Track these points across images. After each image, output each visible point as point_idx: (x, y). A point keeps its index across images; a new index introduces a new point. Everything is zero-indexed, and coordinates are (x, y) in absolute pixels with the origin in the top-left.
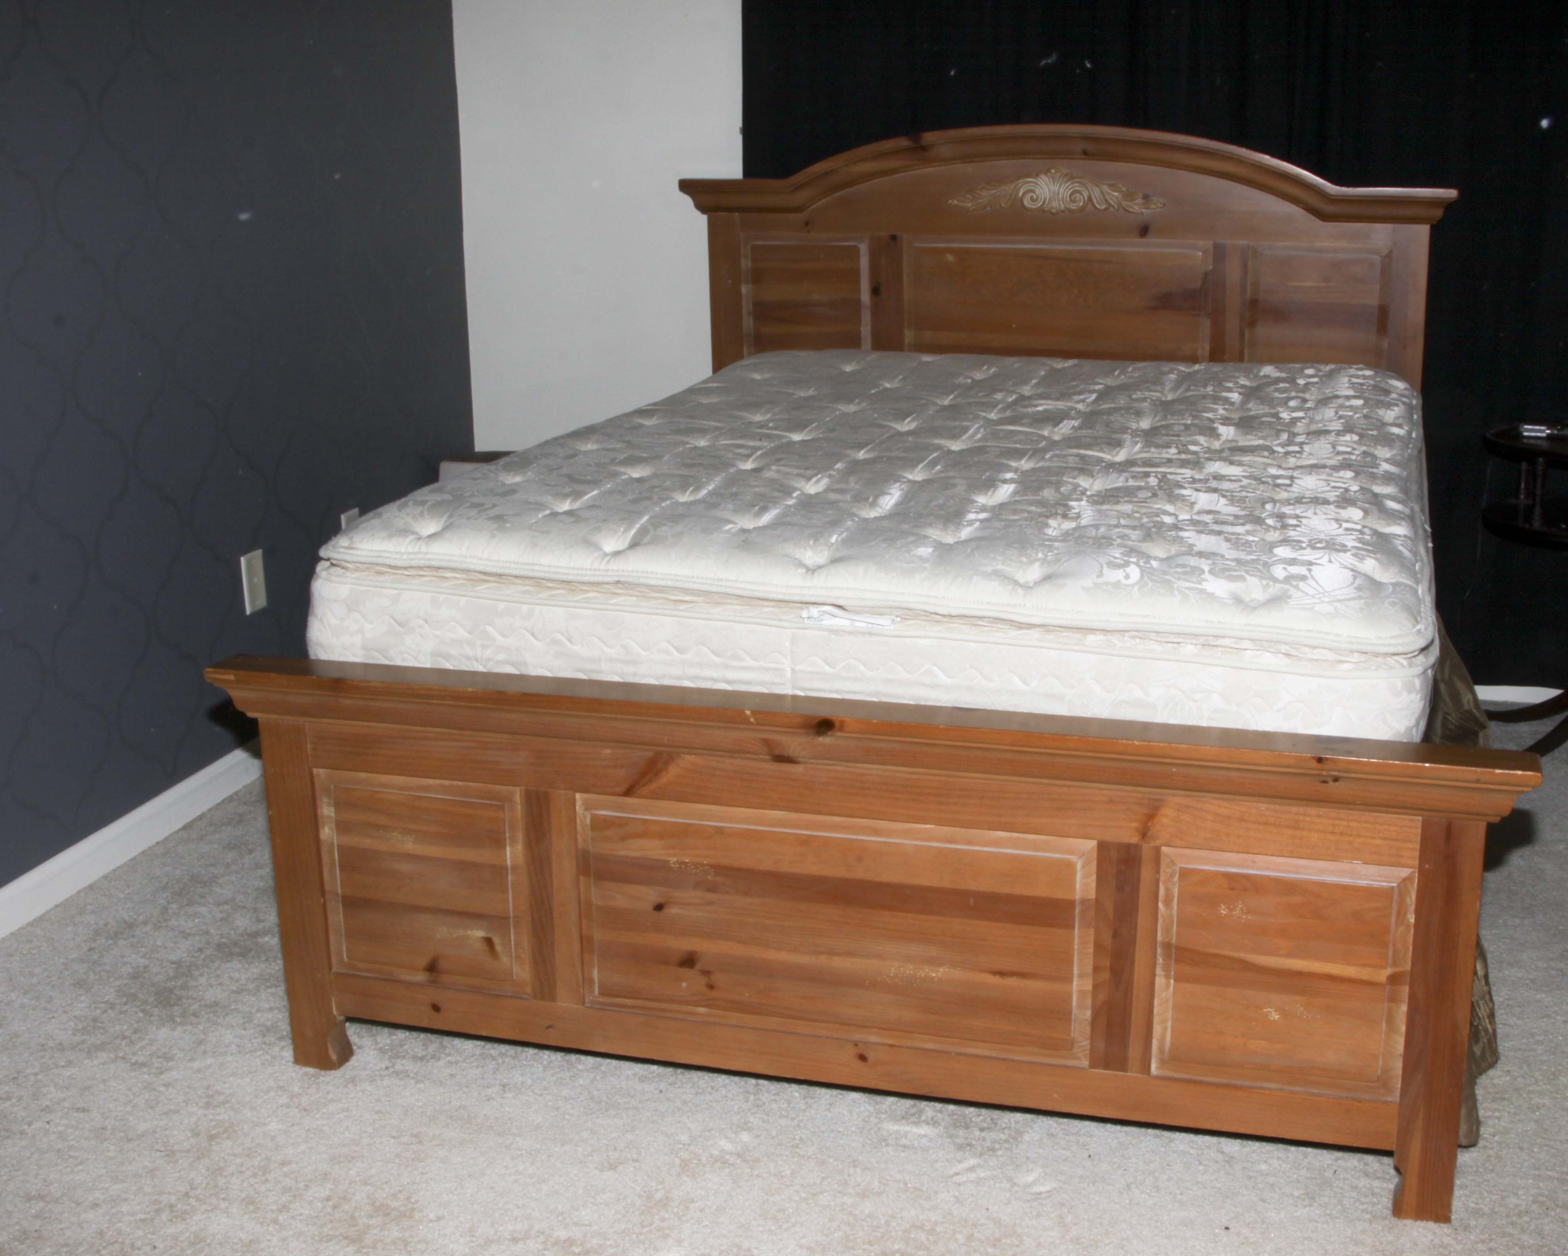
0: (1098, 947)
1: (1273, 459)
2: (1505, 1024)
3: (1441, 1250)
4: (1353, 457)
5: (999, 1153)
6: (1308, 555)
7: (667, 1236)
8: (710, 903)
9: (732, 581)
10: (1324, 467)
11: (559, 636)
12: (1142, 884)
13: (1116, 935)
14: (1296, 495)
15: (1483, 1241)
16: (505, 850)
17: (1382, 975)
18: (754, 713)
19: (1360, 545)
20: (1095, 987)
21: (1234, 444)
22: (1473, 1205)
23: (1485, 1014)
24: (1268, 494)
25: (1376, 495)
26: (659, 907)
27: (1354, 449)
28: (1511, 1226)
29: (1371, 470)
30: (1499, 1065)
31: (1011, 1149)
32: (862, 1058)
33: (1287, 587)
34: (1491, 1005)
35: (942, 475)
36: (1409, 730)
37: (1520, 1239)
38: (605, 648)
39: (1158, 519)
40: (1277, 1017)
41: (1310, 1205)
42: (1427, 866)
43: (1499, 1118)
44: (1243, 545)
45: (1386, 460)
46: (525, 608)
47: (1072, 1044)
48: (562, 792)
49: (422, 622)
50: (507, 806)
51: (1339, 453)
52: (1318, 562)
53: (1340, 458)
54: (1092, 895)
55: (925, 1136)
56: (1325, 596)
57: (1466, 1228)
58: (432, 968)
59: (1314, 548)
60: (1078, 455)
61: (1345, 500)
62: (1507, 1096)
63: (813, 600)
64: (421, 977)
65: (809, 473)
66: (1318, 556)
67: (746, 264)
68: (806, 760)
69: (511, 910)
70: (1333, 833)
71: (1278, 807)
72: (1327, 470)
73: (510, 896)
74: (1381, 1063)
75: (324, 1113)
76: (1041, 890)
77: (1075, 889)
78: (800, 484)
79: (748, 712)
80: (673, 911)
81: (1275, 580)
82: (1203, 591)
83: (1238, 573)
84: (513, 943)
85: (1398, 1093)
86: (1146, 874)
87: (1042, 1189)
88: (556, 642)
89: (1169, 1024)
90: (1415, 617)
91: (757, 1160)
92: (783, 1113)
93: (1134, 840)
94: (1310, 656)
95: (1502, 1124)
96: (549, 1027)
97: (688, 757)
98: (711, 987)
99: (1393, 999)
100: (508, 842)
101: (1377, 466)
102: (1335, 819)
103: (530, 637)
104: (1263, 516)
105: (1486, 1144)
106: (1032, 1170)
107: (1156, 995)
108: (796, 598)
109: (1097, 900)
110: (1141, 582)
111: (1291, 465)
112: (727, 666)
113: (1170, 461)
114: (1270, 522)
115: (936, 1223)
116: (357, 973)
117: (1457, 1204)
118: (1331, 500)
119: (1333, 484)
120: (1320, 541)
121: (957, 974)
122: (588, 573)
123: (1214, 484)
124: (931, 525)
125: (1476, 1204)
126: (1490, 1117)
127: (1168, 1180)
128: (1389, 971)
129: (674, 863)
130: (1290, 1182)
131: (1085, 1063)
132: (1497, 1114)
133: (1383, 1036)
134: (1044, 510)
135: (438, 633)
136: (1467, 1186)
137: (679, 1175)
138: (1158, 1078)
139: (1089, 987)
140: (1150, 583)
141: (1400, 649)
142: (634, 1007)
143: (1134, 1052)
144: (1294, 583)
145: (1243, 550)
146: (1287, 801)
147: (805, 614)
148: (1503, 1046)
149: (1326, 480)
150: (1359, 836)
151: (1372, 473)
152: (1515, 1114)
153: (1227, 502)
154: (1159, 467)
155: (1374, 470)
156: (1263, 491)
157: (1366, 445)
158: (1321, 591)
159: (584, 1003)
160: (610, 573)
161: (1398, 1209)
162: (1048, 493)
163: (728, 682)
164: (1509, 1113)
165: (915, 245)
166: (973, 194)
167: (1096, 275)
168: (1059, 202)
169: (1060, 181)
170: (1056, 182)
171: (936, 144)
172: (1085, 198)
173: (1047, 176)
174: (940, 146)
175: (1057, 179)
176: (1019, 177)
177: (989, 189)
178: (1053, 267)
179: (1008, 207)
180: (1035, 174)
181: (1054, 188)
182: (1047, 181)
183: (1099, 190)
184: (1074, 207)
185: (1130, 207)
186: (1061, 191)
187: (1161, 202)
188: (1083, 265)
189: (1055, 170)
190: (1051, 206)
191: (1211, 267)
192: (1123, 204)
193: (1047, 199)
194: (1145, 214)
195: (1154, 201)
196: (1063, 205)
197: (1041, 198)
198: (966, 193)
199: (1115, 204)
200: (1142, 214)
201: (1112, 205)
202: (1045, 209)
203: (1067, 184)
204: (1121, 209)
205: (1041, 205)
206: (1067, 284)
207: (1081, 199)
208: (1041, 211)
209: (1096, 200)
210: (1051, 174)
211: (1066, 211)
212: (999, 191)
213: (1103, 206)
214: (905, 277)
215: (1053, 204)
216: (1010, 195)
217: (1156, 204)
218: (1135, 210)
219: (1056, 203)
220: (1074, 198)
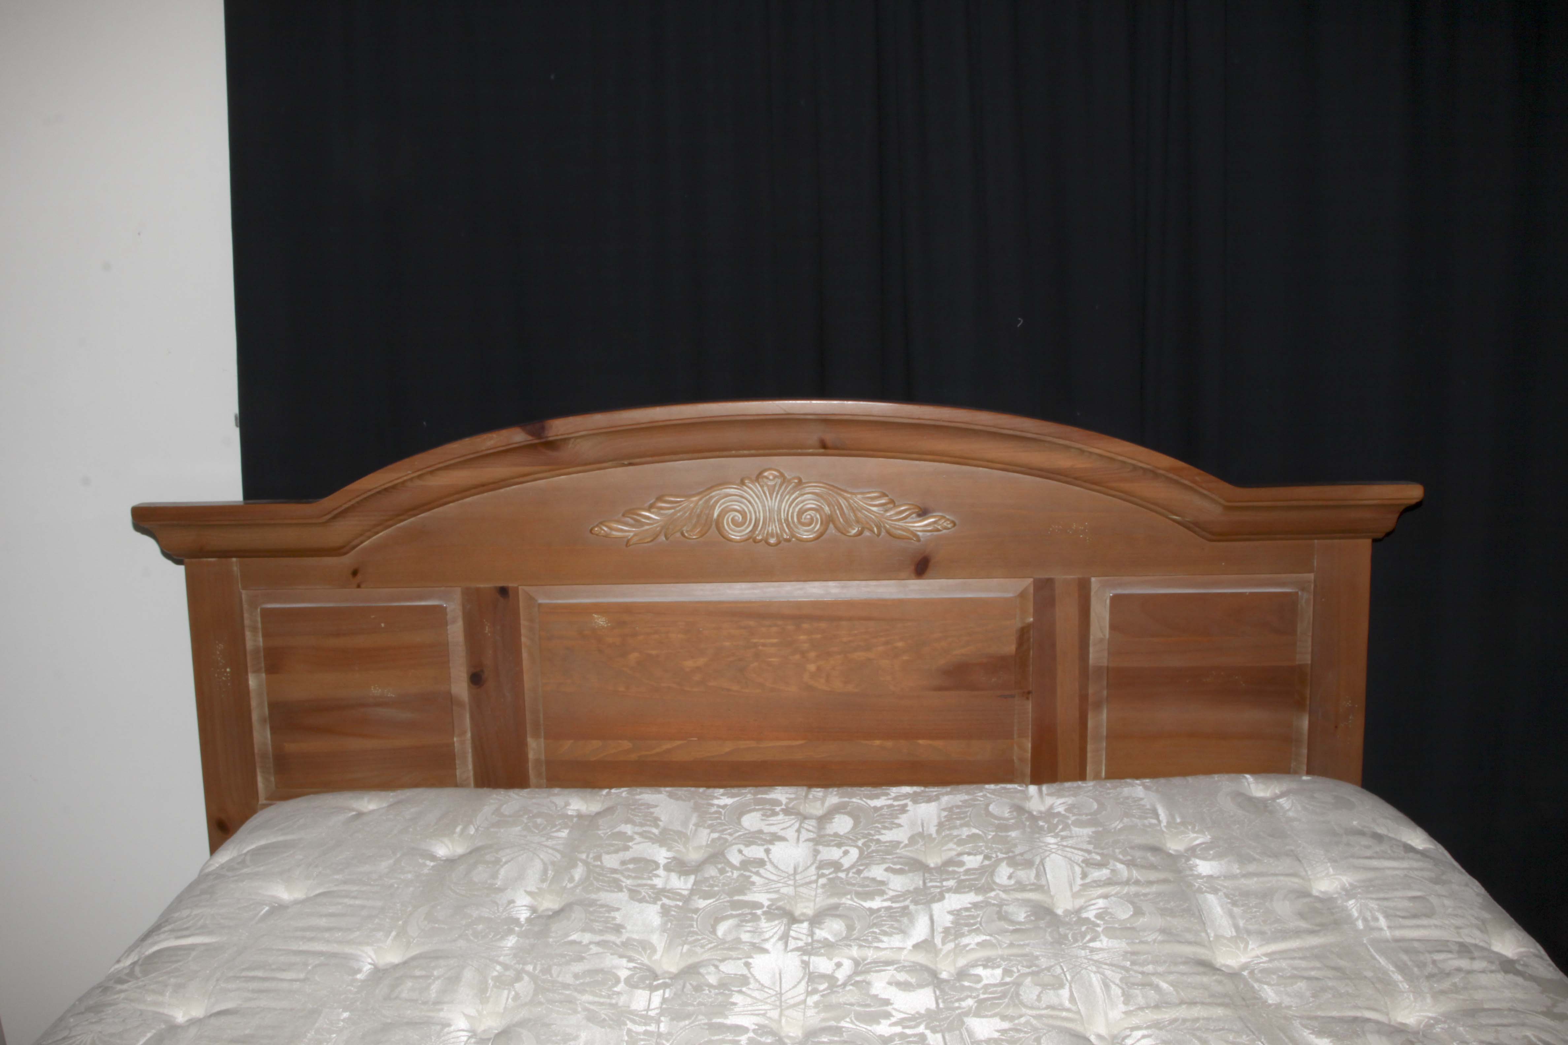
67: (253, 641)
165: (540, 601)
166: (635, 517)
167: (845, 640)
168: (780, 526)
169: (781, 491)
170: (775, 493)
171: (572, 438)
172: (824, 517)
173: (759, 484)
174: (579, 440)
175: (777, 488)
176: (712, 487)
177: (661, 508)
178: (774, 629)
179: (695, 535)
180: (738, 481)
181: (772, 502)
182: (759, 491)
183: (846, 504)
184: (806, 533)
185: (898, 529)
186: (783, 507)
187: (948, 520)
188: (823, 625)
189: (772, 474)
190: (768, 532)
191: (1032, 619)
192: (886, 525)
193: (759, 520)
194: (922, 539)
195: (936, 519)
196: (787, 530)
197: (751, 519)
198: (623, 515)
199: (873, 526)
200: (919, 540)
201: (868, 526)
202: (757, 538)
203: (793, 496)
204: (883, 533)
205: (750, 532)
206: (798, 657)
207: (817, 519)
208: (751, 540)
209: (841, 520)
210: (765, 480)
211: (794, 539)
212: (680, 511)
213: (854, 529)
214: (525, 655)
215: (770, 528)
216: (699, 516)
217: (941, 522)
218: (906, 532)
219: (776, 527)
220: (805, 518)
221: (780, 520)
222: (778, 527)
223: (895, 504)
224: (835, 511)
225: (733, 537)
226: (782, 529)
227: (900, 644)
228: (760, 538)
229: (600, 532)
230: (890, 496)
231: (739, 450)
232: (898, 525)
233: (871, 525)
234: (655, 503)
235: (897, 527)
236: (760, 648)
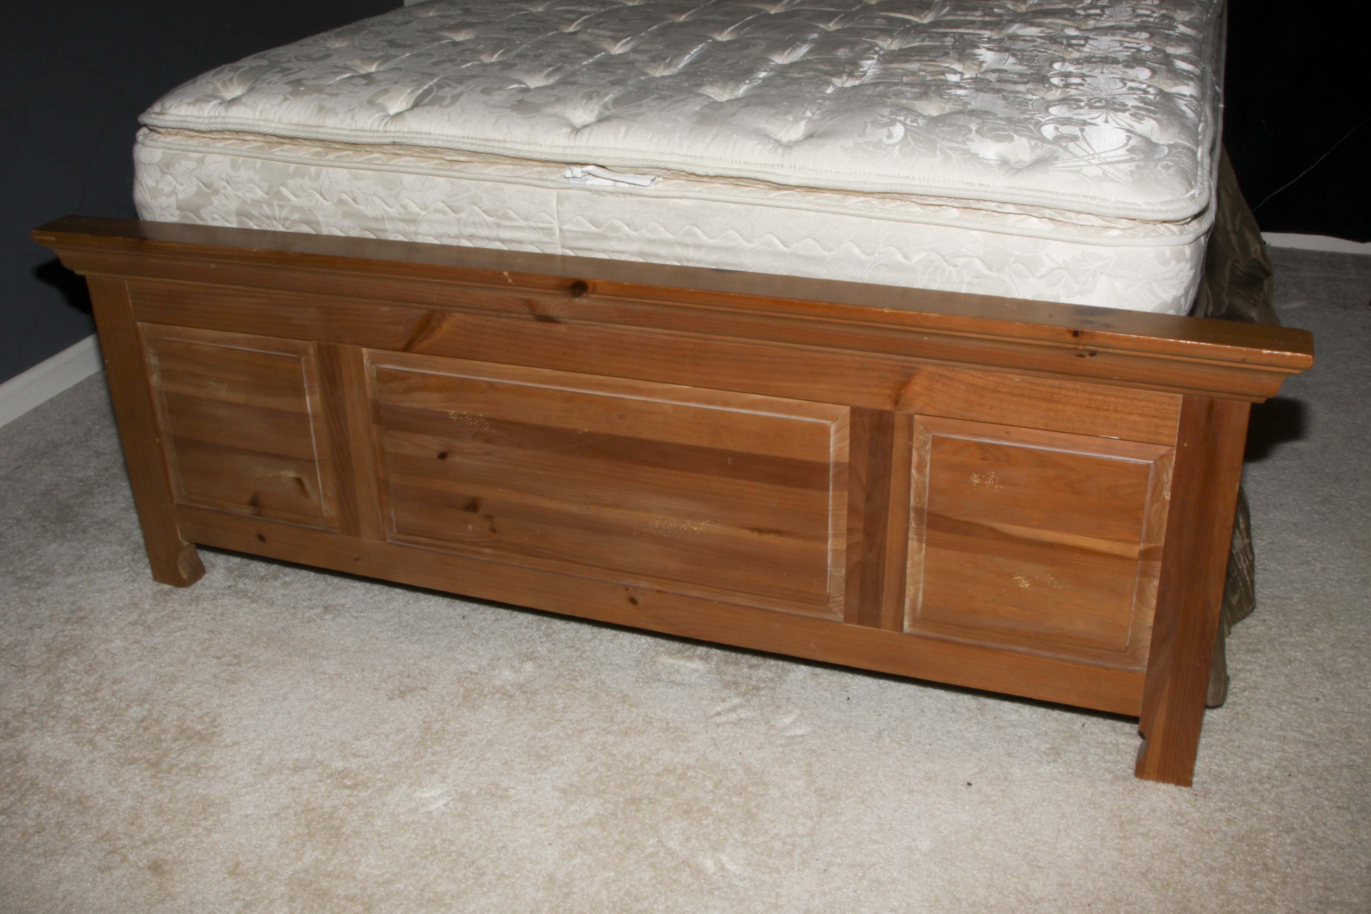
0: (852, 510)
1: (1074, 21)
2: (1265, 570)
3: (1178, 818)
4: (1151, 20)
5: (763, 693)
6: (1085, 114)
7: (433, 772)
8: (488, 454)
9: (500, 141)
10: (1121, 28)
11: (345, 197)
12: (894, 451)
13: (868, 498)
14: (1087, 55)
15: (1222, 810)
16: (305, 399)
17: (1135, 551)
18: (512, 274)
19: (1141, 105)
20: (849, 547)
21: (1039, 8)
22: (1216, 768)
23: (1244, 566)
24: (1060, 54)
25: (1168, 56)
26: (443, 456)
27: (1153, 12)
28: (1251, 794)
29: (1167, 32)
30: (1255, 613)
31: (773, 689)
32: (633, 601)
33: (1055, 147)
34: (1251, 558)
35: (748, 36)
36: (1177, 300)
37: (1259, 809)
38: (387, 208)
39: (942, 77)
40: (1027, 585)
41: (1054, 761)
42: (1186, 445)
43: (1250, 671)
44: (1020, 103)
45: (1184, 23)
46: (313, 169)
47: (828, 599)
48: (348, 346)
49: (225, 183)
50: (303, 359)
51: (1138, 16)
52: (1092, 121)
53: (1138, 20)
54: (846, 459)
55: (696, 671)
56: (1094, 158)
57: (1207, 793)
58: (254, 502)
59: (1091, 107)
60: (884, 17)
61: (1136, 60)
62: (1260, 647)
63: (574, 159)
64: (247, 511)
65: (621, 35)
66: (1096, 115)
68: (566, 320)
69: (315, 453)
70: (1089, 407)
71: (1032, 379)
72: (1124, 32)
73: (314, 441)
74: (1129, 634)
75: (164, 631)
76: (798, 453)
77: (829, 453)
78: (606, 45)
79: (506, 273)
80: (455, 459)
81: (1044, 140)
82: (967, 152)
83: (1006, 133)
84: (320, 484)
85: (1146, 662)
86: (899, 441)
87: (799, 732)
88: (341, 202)
89: (921, 586)
90: (1189, 179)
91: (534, 693)
92: (570, 642)
93: (888, 407)
94: (1075, 221)
95: (1253, 677)
96: (358, 559)
97: (458, 315)
98: (494, 530)
99: (1145, 574)
100: (307, 391)
101: (1173, 28)
102: (1092, 393)
103: (320, 198)
104: (1049, 75)
105: (1235, 699)
106: (791, 712)
107: (909, 557)
108: (558, 158)
109: (850, 464)
110: (904, 142)
111: (1090, 27)
112: (498, 226)
113: (972, 22)
114: (1055, 81)
115: (689, 767)
116: (195, 505)
117: (1200, 766)
118: (1121, 59)
119: (1126, 44)
120: (1100, 100)
121: (717, 528)
122: (368, 134)
123: (1007, 44)
124: (711, 83)
125: (1219, 766)
126: (1240, 670)
127: (920, 728)
128: (1142, 546)
129: (453, 415)
130: (1038, 734)
131: (840, 617)
132: (1248, 667)
133: (1133, 609)
134: (831, 68)
135: (239, 194)
136: (1212, 746)
137: (459, 706)
138: (909, 635)
139: (844, 547)
140: (912, 143)
141: (1170, 216)
142: (428, 545)
143: (887, 609)
144: (1064, 144)
145: (1017, 109)
146: (1043, 374)
147: (568, 174)
148: (1261, 593)
149: (1120, 41)
150: (1117, 412)
151: (1168, 34)
152: (1268, 667)
153: (1016, 61)
154: (960, 28)
155: (1171, 32)
156: (1055, 51)
157: (1166, 9)
158: (1091, 152)
159: (385, 539)
160: (388, 134)
161: (1141, 771)
162: (842, 53)
163: (503, 241)
164: (1261, 665)
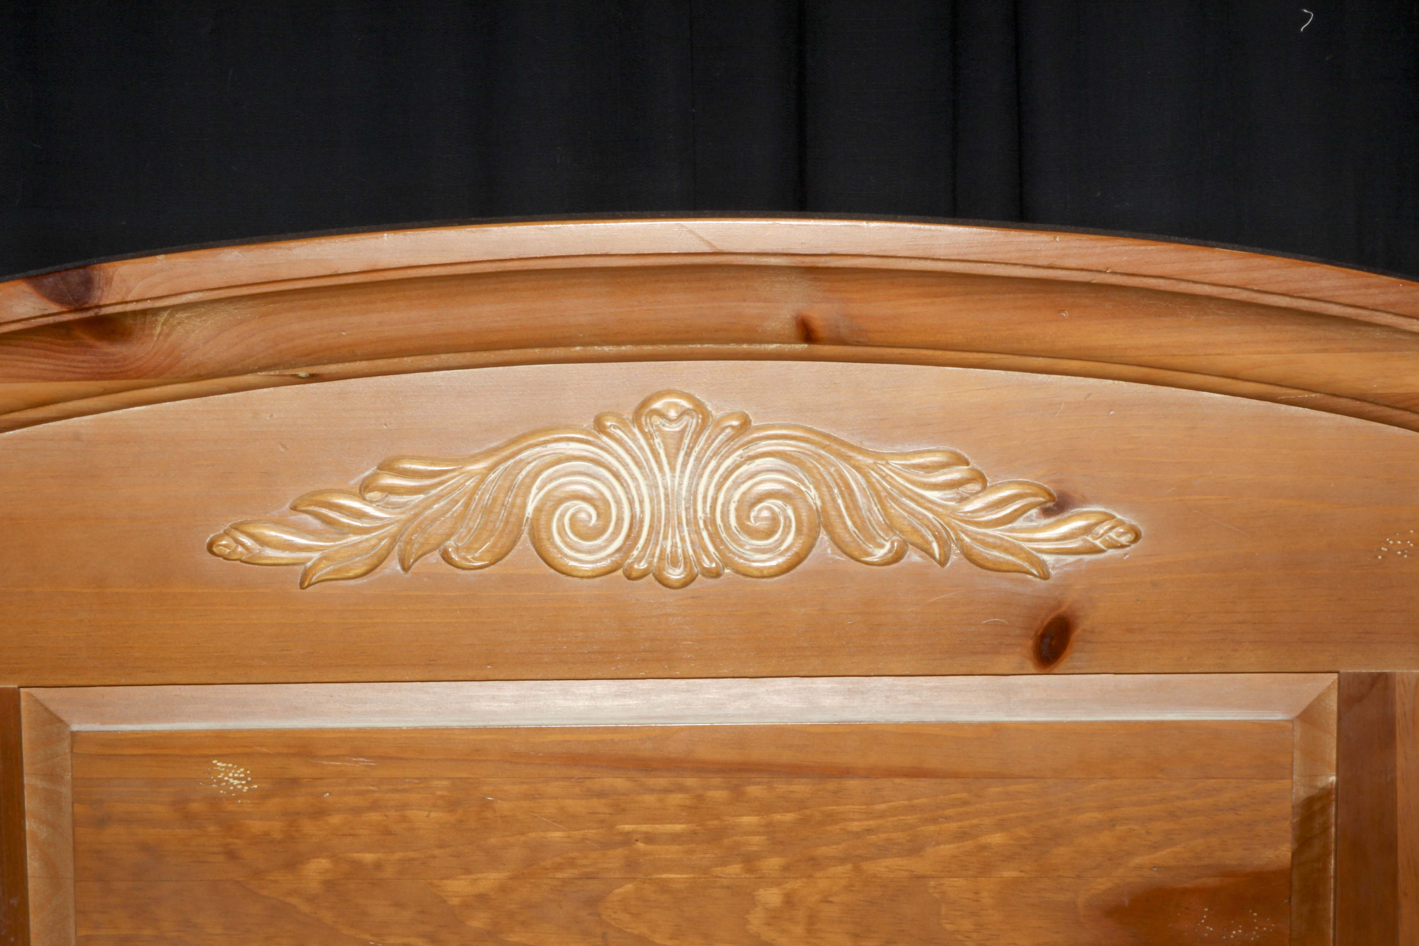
165: (75, 727)
166: (324, 511)
167: (855, 826)
168: (695, 537)
169: (697, 449)
170: (682, 453)
171: (164, 309)
172: (804, 514)
173: (642, 431)
174: (180, 315)
175: (686, 441)
176: (523, 437)
177: (392, 490)
178: (677, 799)
179: (476, 559)
180: (589, 423)
181: (673, 477)
182: (641, 448)
183: (862, 481)
184: (758, 556)
185: (995, 547)
186: (701, 489)
187: (1121, 523)
188: (801, 788)
189: (676, 405)
190: (663, 551)
191: (1333, 779)
192: (963, 536)
193: (642, 521)
194: (1053, 572)
195: (1092, 520)
196: (711, 548)
197: (620, 520)
198: (294, 508)
199: (931, 538)
200: (1046, 576)
201: (916, 539)
202: (636, 566)
203: (728, 462)
204: (954, 558)
205: (618, 550)
206: (735, 869)
207: (787, 518)
208: (620, 572)
209: (849, 523)
210: (657, 420)
211: (727, 571)
212: (439, 497)
213: (882, 546)
214: (33, 865)
215: (669, 543)
216: (488, 510)
217: (1101, 530)
218: (1013, 554)
219: (683, 539)
220: (756, 518)
221: (693, 522)
222: (687, 538)
223: (984, 481)
224: (834, 500)
225: (572, 563)
226: (699, 546)
227: (997, 839)
228: (643, 565)
229: (234, 551)
230: (973, 464)
231: (593, 344)
232: (995, 537)
233: (923, 536)
234: (374, 476)
235: (991, 540)
236: (641, 846)
